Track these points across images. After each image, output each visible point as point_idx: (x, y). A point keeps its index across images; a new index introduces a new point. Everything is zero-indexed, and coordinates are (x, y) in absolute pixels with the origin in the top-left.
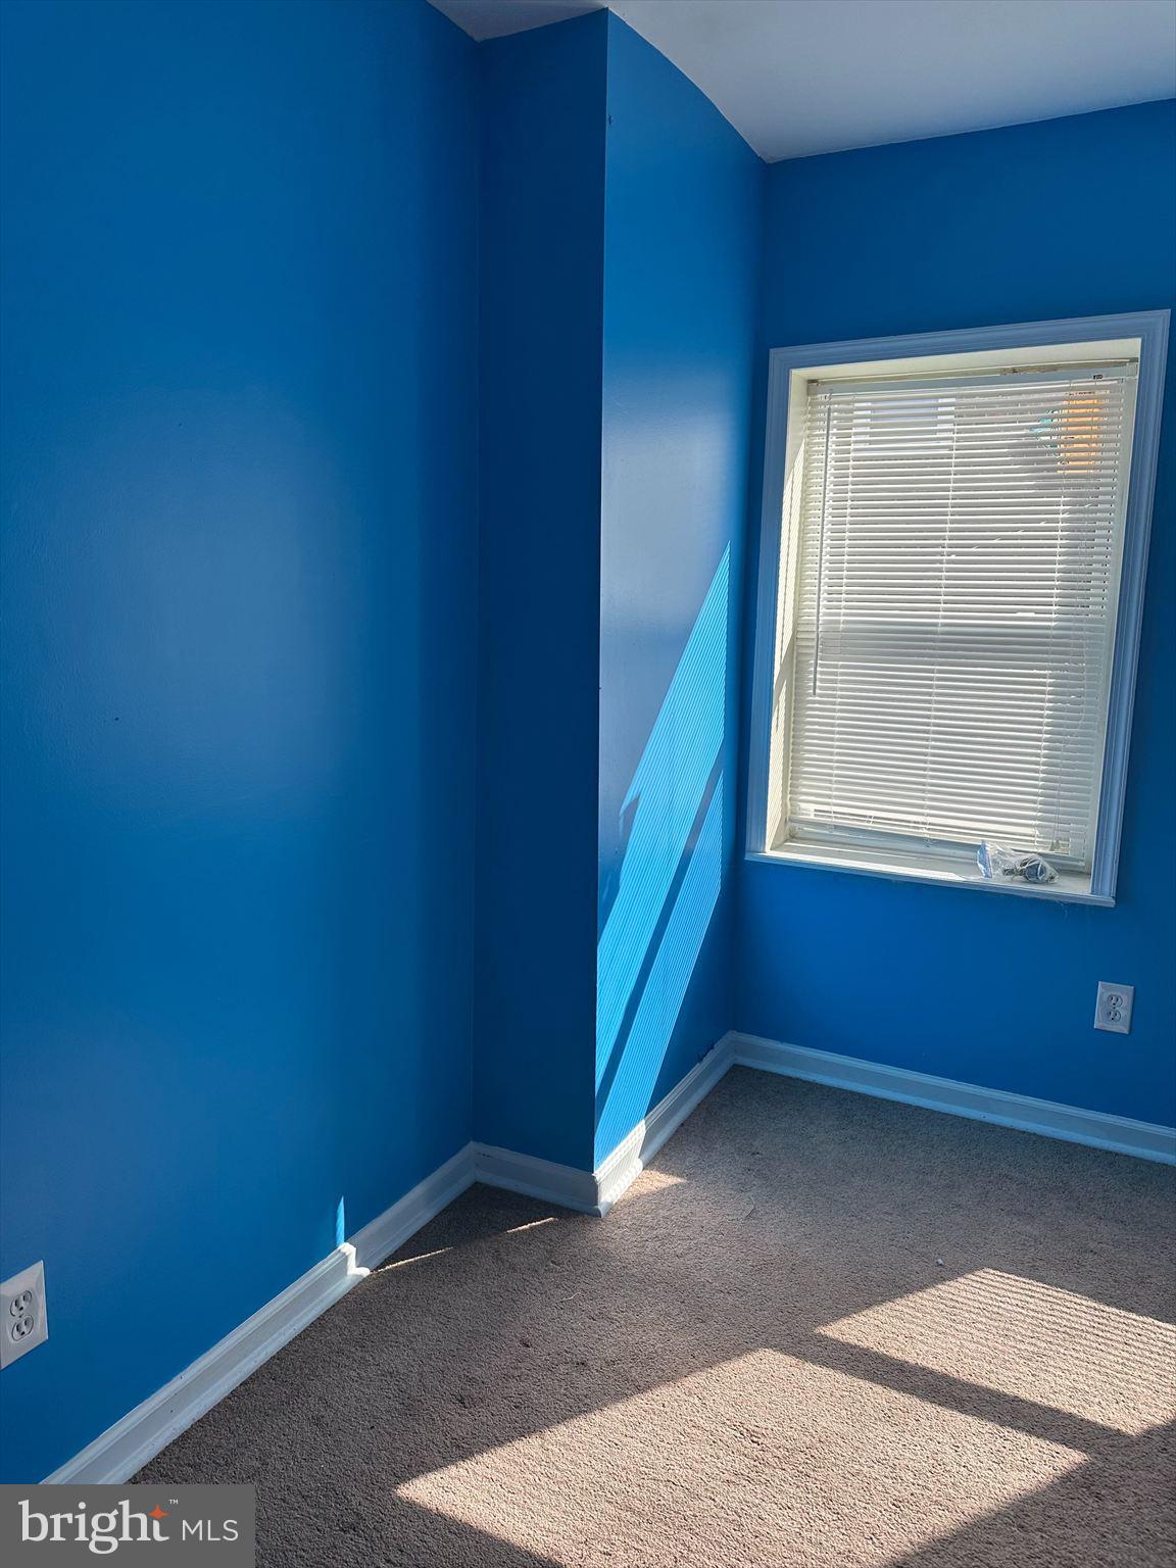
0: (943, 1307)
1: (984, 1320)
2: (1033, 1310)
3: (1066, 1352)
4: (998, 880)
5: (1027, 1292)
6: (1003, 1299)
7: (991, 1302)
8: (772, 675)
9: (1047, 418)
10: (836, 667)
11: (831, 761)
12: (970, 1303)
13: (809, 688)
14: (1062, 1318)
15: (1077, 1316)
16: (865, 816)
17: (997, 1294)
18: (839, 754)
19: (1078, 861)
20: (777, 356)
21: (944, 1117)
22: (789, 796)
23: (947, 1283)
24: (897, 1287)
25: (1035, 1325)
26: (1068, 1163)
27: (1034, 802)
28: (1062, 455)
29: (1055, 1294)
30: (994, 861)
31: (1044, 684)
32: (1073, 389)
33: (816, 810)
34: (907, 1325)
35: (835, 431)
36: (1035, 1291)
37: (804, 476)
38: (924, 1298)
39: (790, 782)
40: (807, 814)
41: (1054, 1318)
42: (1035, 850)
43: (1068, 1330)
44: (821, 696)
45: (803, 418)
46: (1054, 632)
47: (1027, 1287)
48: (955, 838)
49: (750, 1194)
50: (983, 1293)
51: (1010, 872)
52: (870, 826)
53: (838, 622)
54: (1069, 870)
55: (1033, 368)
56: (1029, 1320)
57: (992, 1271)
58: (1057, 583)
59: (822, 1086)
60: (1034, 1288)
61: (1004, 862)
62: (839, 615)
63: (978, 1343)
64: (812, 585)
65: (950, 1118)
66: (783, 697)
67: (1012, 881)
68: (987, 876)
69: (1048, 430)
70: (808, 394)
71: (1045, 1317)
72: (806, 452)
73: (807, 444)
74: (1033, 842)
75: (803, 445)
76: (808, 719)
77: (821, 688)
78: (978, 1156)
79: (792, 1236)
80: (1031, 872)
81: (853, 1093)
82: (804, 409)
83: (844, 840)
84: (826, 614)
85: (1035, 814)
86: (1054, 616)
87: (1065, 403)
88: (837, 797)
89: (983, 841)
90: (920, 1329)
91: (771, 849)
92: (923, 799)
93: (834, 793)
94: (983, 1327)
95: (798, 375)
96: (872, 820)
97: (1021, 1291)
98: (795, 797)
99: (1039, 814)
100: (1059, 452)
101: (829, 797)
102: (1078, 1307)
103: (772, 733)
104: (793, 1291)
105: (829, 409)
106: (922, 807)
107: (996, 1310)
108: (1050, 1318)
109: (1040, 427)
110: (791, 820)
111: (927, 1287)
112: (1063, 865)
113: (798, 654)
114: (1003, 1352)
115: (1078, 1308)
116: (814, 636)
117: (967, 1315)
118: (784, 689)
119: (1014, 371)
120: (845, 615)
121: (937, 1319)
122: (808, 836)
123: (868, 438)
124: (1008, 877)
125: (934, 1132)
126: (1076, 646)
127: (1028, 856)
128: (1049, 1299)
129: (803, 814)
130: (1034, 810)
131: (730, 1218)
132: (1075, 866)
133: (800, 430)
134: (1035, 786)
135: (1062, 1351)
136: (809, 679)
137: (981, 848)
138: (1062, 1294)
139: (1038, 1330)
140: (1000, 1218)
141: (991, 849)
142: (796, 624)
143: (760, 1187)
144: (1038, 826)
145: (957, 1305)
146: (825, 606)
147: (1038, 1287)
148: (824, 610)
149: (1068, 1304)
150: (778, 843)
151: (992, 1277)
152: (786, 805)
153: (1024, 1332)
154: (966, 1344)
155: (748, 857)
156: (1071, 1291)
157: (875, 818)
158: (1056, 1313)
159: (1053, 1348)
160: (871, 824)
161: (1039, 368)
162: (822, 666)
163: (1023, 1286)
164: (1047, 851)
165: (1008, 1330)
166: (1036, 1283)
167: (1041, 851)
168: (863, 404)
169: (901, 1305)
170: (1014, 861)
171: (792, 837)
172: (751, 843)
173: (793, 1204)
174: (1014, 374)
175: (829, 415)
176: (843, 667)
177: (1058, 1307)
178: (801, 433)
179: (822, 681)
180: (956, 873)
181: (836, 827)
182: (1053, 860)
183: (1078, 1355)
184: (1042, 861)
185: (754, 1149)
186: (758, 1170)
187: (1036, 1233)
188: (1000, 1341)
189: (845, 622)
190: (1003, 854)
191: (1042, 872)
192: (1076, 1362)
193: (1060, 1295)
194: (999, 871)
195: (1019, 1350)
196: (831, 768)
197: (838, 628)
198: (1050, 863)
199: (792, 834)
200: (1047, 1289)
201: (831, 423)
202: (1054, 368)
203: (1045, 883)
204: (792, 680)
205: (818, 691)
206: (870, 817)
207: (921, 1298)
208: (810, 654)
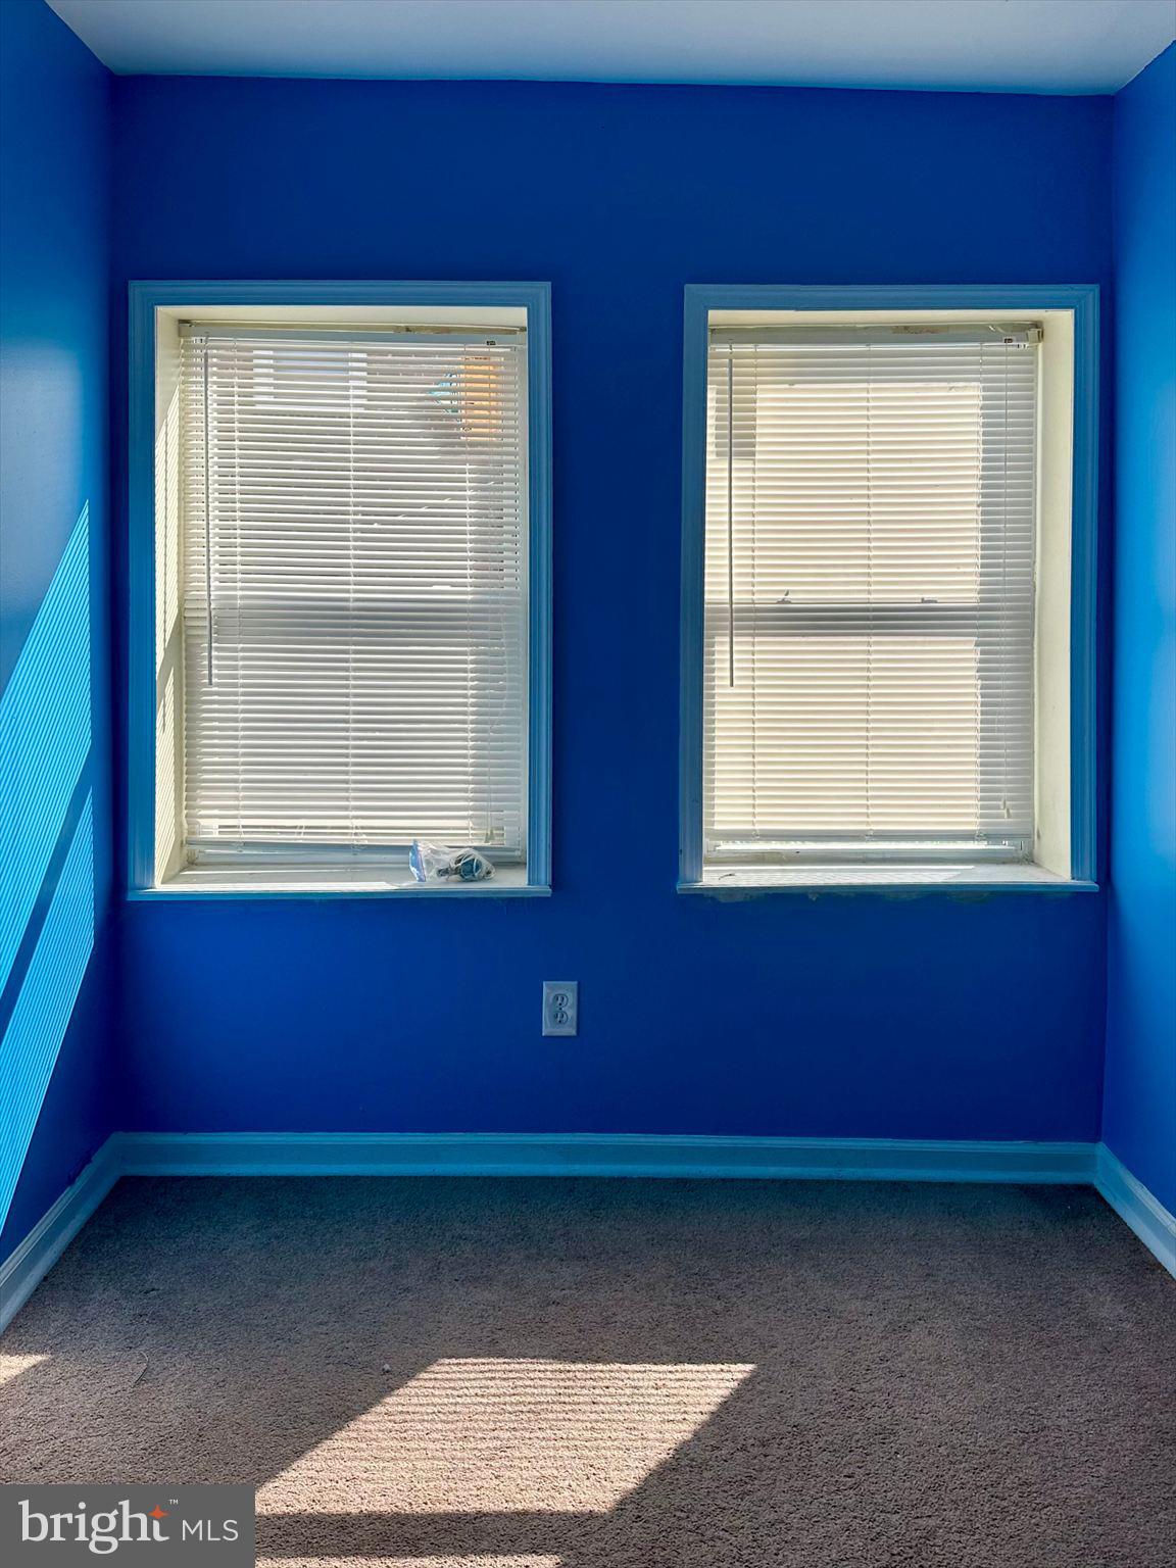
0: (390, 1425)
1: (439, 1426)
2: (494, 1395)
3: (532, 1435)
4: (433, 883)
5: (487, 1375)
6: (461, 1392)
7: (446, 1401)
8: (153, 663)
9: (446, 381)
10: (235, 650)
11: (236, 764)
12: (423, 1409)
13: (204, 676)
14: (526, 1394)
15: (542, 1386)
16: (295, 827)
17: (454, 1389)
18: (245, 755)
19: (514, 850)
20: (137, 290)
21: (387, 1180)
22: (185, 812)
23: (396, 1392)
24: (338, 1414)
25: (497, 1413)
26: (526, 1202)
27: (466, 791)
28: (464, 421)
29: (517, 1366)
30: (428, 862)
31: (465, 662)
32: (468, 353)
33: (220, 827)
34: (349, 1464)
35: (215, 379)
36: (496, 1371)
37: (181, 427)
38: (371, 1422)
39: (185, 794)
40: (211, 833)
41: (518, 1398)
42: (470, 844)
43: (532, 1407)
44: (218, 685)
45: (177, 361)
46: (471, 606)
47: (487, 1368)
48: (378, 840)
49: (142, 1348)
50: (437, 1392)
51: (443, 872)
52: (302, 839)
53: (234, 597)
54: (505, 863)
55: (427, 328)
56: (489, 1409)
57: (447, 1361)
58: (470, 554)
59: (238, 1180)
60: (494, 1368)
61: (438, 861)
62: (235, 589)
63: (434, 1458)
64: (199, 554)
65: (395, 1181)
66: (169, 689)
67: (447, 882)
68: (421, 880)
69: (448, 394)
70: (180, 335)
71: (508, 1399)
72: (181, 400)
73: (182, 392)
74: (467, 835)
75: (177, 392)
76: (204, 715)
77: (219, 676)
78: (429, 1220)
79: (199, 1390)
80: (467, 869)
81: (278, 1179)
82: (174, 352)
83: (260, 860)
84: (218, 589)
85: (467, 803)
86: (469, 589)
87: (462, 367)
88: (246, 807)
89: (415, 841)
90: (363, 1464)
91: (162, 883)
92: (347, 799)
93: (242, 803)
94: (438, 1436)
95: (166, 314)
96: (303, 830)
97: (481, 1375)
98: (192, 811)
99: (471, 803)
100: (461, 418)
101: (236, 808)
102: (542, 1375)
103: (157, 734)
104: (201, 1465)
105: (206, 354)
106: (346, 808)
107: (453, 1408)
108: (513, 1399)
109: (438, 390)
110: (190, 843)
111: (371, 1405)
112: (499, 857)
113: (188, 636)
114: (462, 1460)
115: (539, 1377)
116: (206, 614)
117: (419, 1427)
118: (171, 680)
119: (408, 329)
120: (242, 589)
121: (384, 1444)
122: (213, 860)
123: (272, 390)
124: (443, 879)
125: (377, 1204)
126: (493, 620)
127: (462, 851)
128: (511, 1375)
129: (204, 833)
130: (466, 799)
131: (113, 1390)
132: (514, 857)
133: (172, 375)
134: (465, 773)
135: (527, 1435)
136: (204, 666)
137: (412, 849)
138: (525, 1365)
139: (501, 1417)
140: (455, 1291)
141: (424, 849)
142: (182, 601)
143: (157, 1335)
144: (471, 817)
145: (408, 1417)
146: (216, 579)
147: (499, 1364)
148: (217, 583)
149: (532, 1375)
150: (173, 873)
151: (447, 1368)
152: (181, 825)
153: (485, 1427)
154: (419, 1464)
155: (131, 897)
156: (534, 1357)
157: (307, 827)
158: (519, 1390)
159: (518, 1434)
160: (302, 836)
161: (434, 329)
162: (217, 649)
163: (482, 1368)
164: (483, 844)
165: (467, 1429)
166: (495, 1361)
167: (475, 844)
168: (263, 352)
169: (341, 1440)
170: (449, 859)
171: (192, 863)
172: (135, 876)
173: (201, 1346)
174: (408, 333)
175: (206, 361)
176: (243, 650)
177: (520, 1383)
178: (174, 379)
179: (219, 667)
180: (387, 881)
181: (247, 845)
182: (486, 853)
183: (544, 1435)
184: (477, 856)
185: (147, 1286)
186: (154, 1313)
187: (495, 1298)
188: (458, 1447)
189: (243, 597)
190: (434, 852)
191: (478, 867)
192: (543, 1443)
193: (523, 1367)
194: (433, 873)
195: (480, 1450)
196: (236, 772)
197: (236, 604)
198: (487, 857)
199: (190, 859)
200: (508, 1363)
201: (210, 369)
202: (448, 330)
203: (482, 879)
204: (180, 668)
205: (214, 680)
206: (301, 827)
207: (365, 1423)
208: (202, 636)
